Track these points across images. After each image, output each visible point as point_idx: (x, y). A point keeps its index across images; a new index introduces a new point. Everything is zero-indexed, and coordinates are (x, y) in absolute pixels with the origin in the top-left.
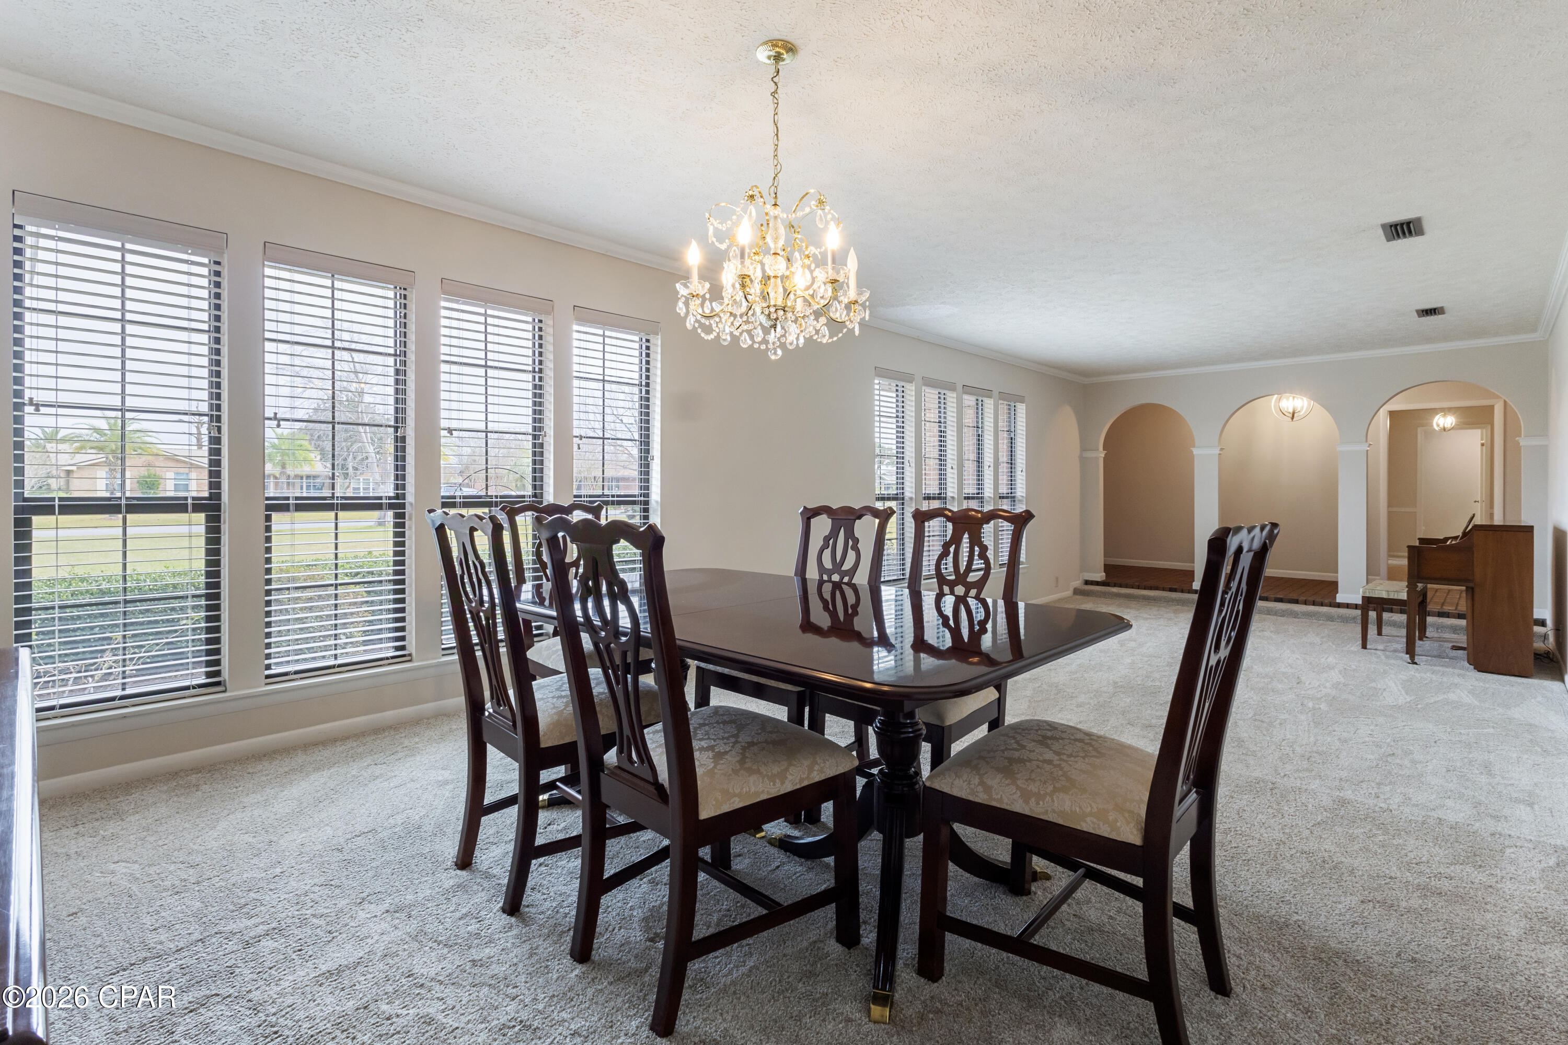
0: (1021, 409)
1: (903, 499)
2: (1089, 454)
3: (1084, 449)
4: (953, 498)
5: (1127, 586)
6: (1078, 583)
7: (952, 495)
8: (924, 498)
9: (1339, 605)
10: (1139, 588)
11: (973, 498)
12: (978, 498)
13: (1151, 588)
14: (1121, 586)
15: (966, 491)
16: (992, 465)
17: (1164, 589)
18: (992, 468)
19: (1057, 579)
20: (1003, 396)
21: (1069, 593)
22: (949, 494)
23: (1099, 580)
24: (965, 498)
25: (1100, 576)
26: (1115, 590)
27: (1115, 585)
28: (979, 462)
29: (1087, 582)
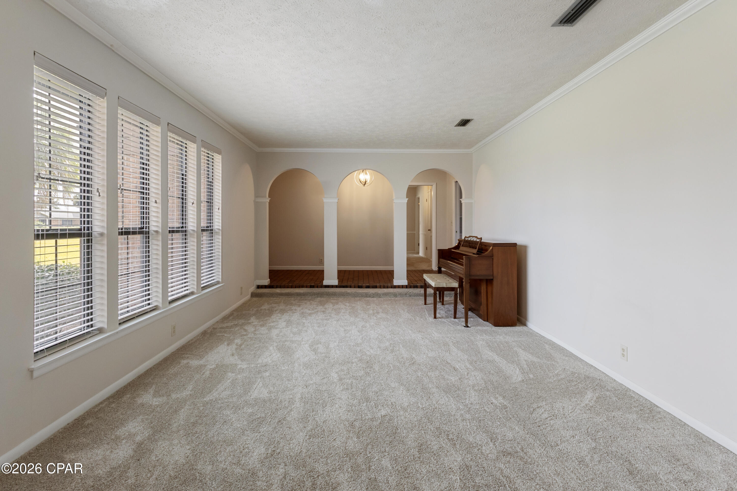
0: (218, 159)
1: (89, 235)
2: (260, 200)
3: (257, 196)
4: (157, 232)
5: (284, 287)
6: (252, 289)
7: (155, 229)
8: (121, 233)
9: (395, 287)
10: (292, 287)
11: (178, 232)
12: (182, 231)
13: (299, 287)
14: (281, 287)
15: (170, 225)
16: (195, 202)
17: (307, 287)
18: (195, 205)
19: (242, 288)
20: (205, 144)
21: (249, 296)
22: (153, 228)
23: (267, 284)
24: (170, 232)
25: (266, 282)
26: (278, 290)
27: (277, 287)
28: (183, 198)
29: (259, 287)
